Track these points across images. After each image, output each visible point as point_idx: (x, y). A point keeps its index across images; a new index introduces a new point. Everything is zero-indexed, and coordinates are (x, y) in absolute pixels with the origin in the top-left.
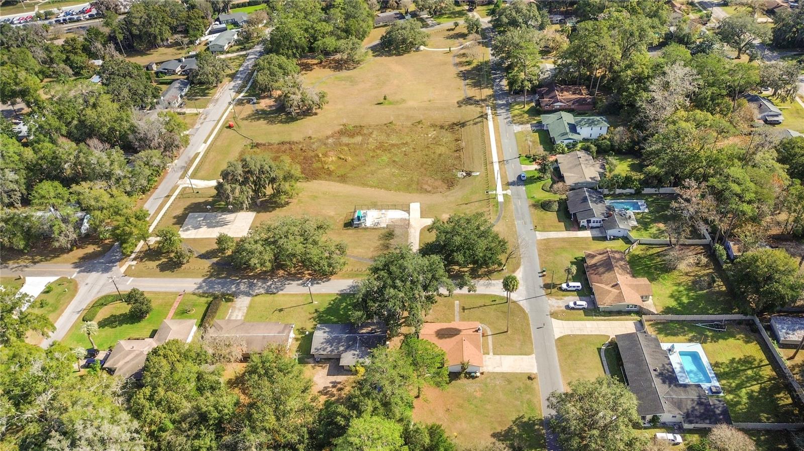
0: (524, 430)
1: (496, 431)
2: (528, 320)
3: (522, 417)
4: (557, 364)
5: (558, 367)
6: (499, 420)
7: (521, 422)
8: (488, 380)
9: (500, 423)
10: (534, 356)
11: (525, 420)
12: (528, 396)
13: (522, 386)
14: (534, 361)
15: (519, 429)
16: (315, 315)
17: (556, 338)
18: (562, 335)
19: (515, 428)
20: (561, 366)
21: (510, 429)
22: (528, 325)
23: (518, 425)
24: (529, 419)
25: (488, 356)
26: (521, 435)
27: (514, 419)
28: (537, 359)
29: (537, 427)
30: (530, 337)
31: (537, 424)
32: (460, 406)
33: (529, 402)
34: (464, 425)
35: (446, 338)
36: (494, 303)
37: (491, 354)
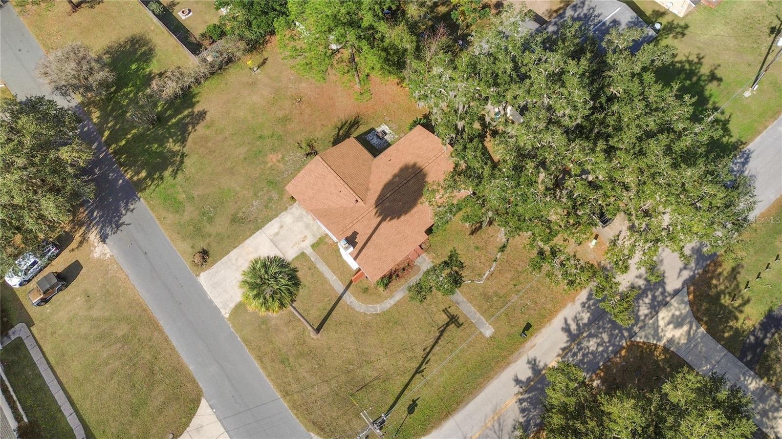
0: (160, 155)
1: (202, 124)
2: (295, 407)
3: (175, 174)
4: (168, 330)
5: (162, 323)
6: (210, 144)
7: (172, 164)
8: (275, 196)
9: (205, 139)
10: (226, 313)
11: (167, 173)
12: (186, 217)
13: (209, 228)
14: (217, 302)
15: (170, 151)
16: (705, 70)
17: (204, 403)
18: (195, 422)
19: (177, 148)
20: (157, 327)
21: (183, 141)
22: (286, 394)
23: (174, 154)
24: (162, 178)
25: (311, 240)
26: (161, 145)
27: (186, 160)
28: (216, 310)
29: (143, 174)
30: (260, 359)
31: (145, 178)
32: (286, 120)
33: (177, 207)
34: (256, 98)
35: (395, 176)
36: (405, 401)
37: (309, 251)
